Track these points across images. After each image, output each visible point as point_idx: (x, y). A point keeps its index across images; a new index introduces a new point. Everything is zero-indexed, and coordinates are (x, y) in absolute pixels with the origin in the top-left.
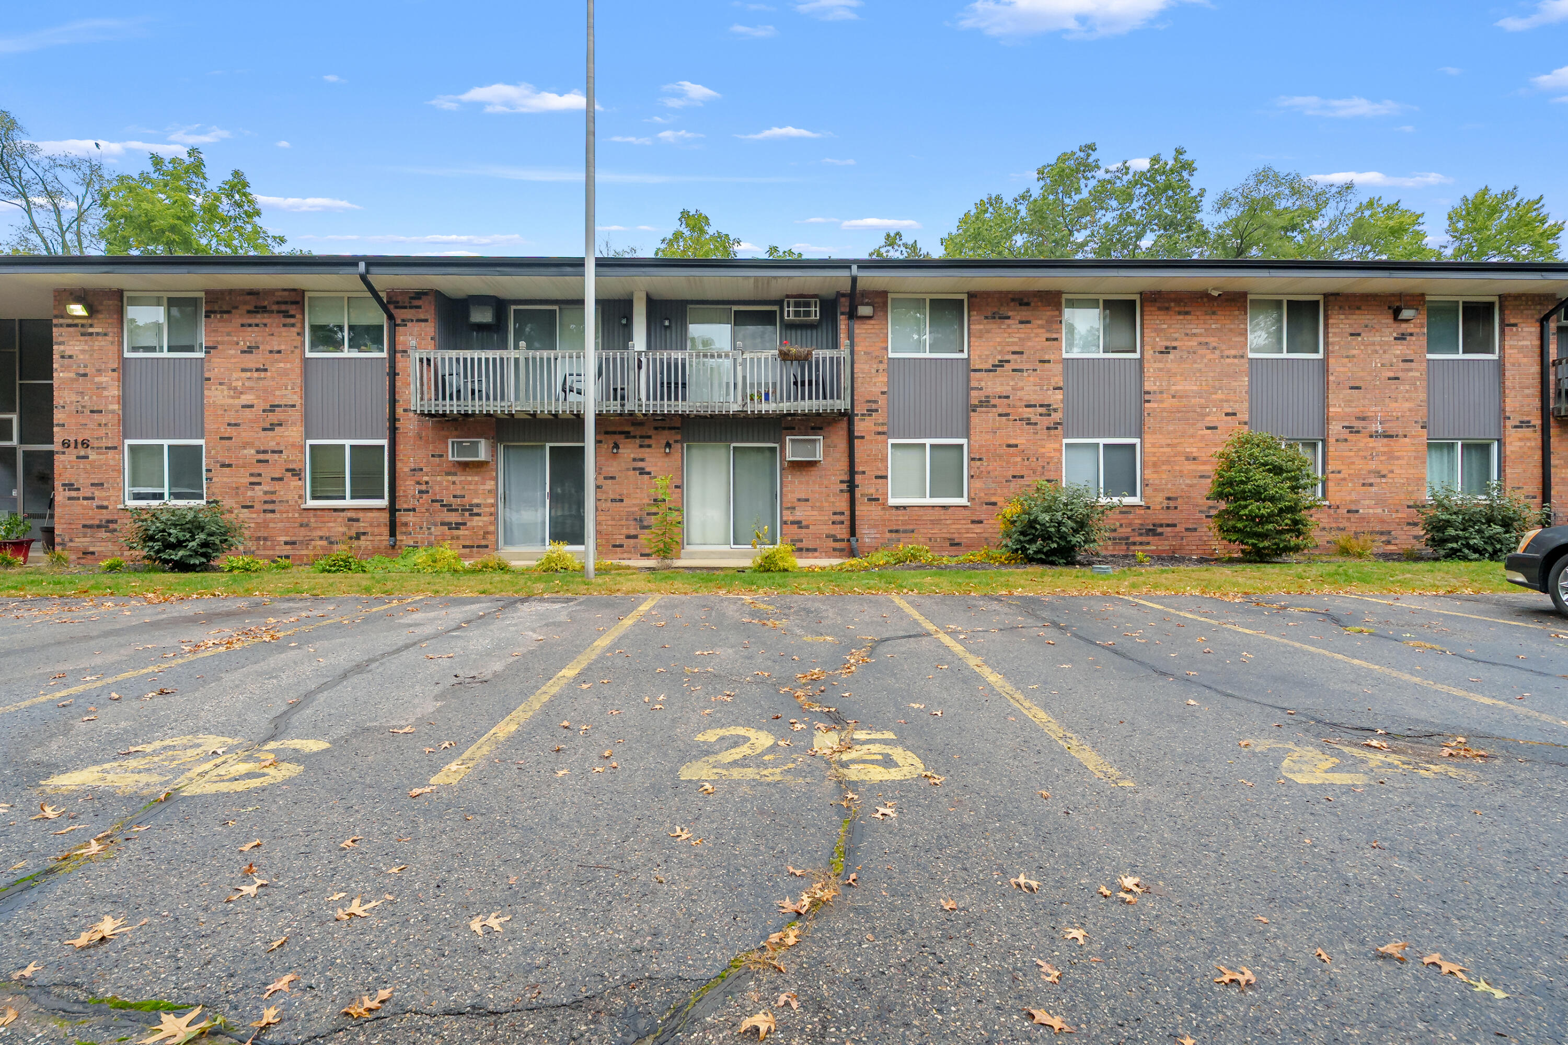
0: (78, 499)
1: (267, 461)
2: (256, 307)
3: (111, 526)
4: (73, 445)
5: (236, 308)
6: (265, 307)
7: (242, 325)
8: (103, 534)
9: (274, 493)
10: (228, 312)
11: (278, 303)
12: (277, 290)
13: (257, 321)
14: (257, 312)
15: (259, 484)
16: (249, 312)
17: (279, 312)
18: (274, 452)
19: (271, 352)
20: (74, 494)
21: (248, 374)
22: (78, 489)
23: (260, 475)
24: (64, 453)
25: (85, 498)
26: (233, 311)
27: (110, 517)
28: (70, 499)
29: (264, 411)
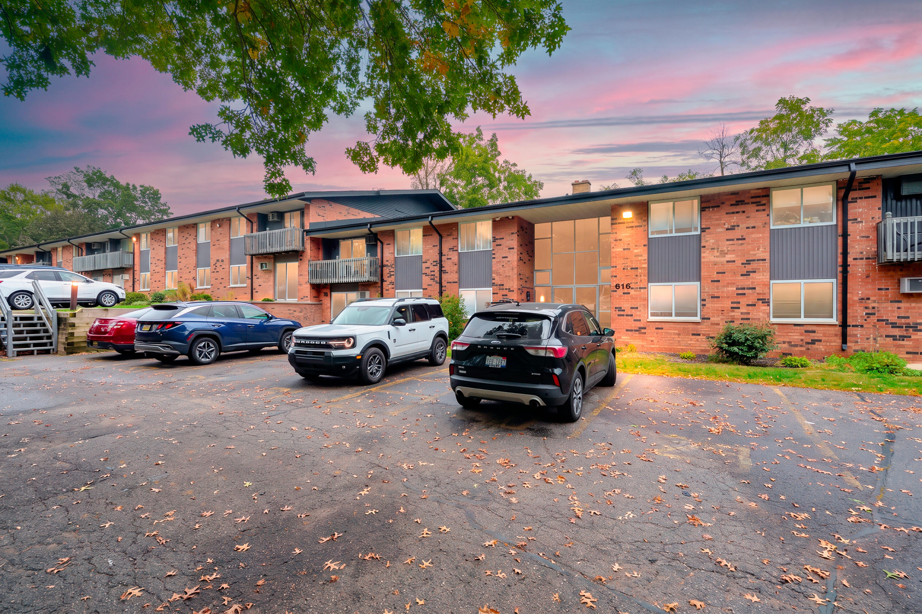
0: (623, 315)
1: (744, 294)
2: (737, 202)
3: (643, 331)
4: (621, 287)
5: (723, 203)
6: (744, 201)
7: (728, 213)
8: (637, 334)
9: (749, 313)
10: (719, 206)
11: (752, 197)
12: (751, 190)
13: (737, 210)
14: (738, 205)
15: (739, 308)
16: (732, 205)
17: (752, 203)
18: (749, 289)
19: (748, 228)
20: (622, 313)
21: (731, 242)
22: (624, 311)
23: (739, 303)
24: (616, 291)
25: (627, 315)
26: (721, 205)
27: (642, 326)
28: (619, 315)
29: (742, 264)
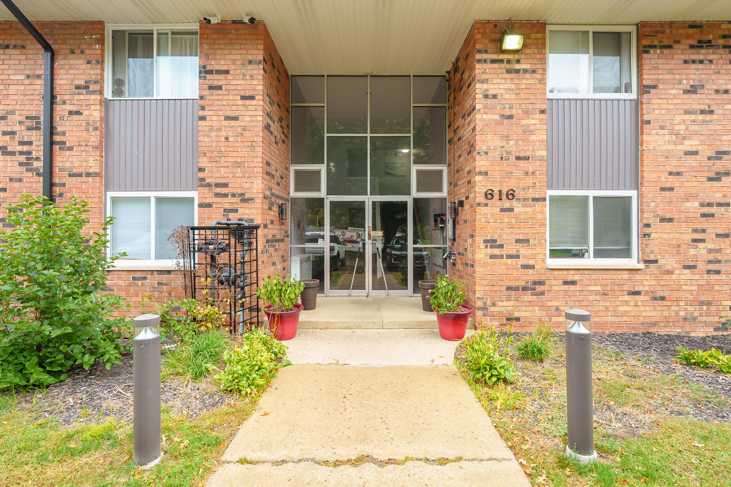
0: (502, 257)
1: (713, 215)
2: (699, 41)
3: (539, 288)
4: (496, 196)
5: (678, 42)
6: (710, 41)
7: (686, 62)
8: (528, 297)
9: (718, 251)
10: (669, 47)
11: (724, 37)
12: (723, 22)
13: (701, 57)
14: (702, 47)
15: (703, 241)
16: (692, 47)
17: (725, 47)
18: (720, 205)
19: (717, 91)
20: (497, 251)
21: (693, 117)
22: (501, 246)
23: (704, 231)
24: (486, 205)
25: (509, 257)
26: (675, 46)
27: (536, 278)
28: (492, 257)
29: (709, 158)
